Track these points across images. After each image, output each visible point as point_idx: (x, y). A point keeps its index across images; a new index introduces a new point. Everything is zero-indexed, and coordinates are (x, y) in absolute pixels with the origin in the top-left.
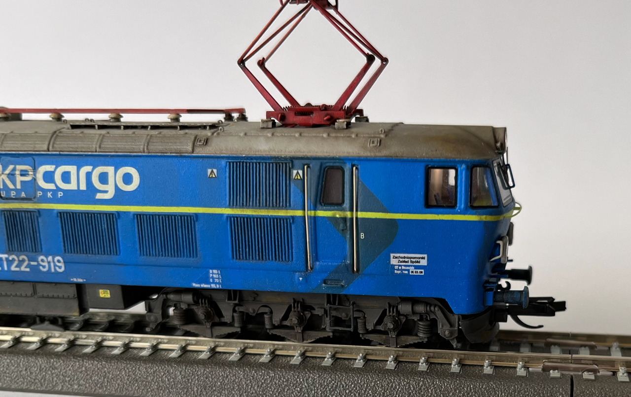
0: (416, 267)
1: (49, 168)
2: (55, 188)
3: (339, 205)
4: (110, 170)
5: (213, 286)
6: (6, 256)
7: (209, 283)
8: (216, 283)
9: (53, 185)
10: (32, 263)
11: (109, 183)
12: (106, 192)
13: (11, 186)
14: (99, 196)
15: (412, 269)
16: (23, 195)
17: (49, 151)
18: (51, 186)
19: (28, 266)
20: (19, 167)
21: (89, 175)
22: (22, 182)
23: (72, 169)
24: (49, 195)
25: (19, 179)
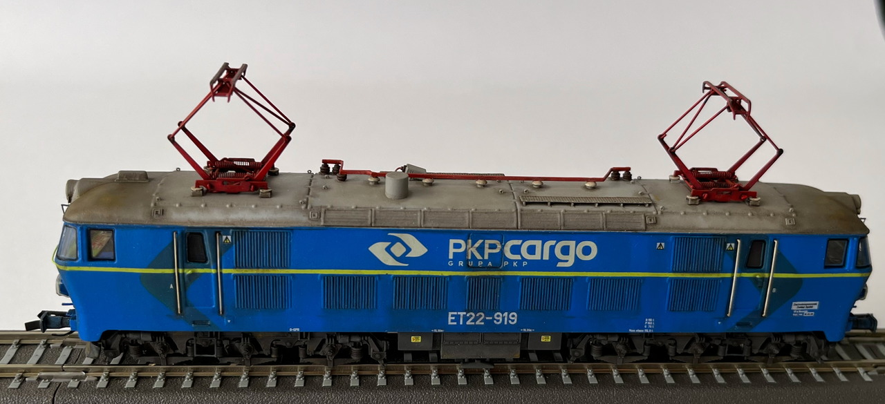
0: (809, 311)
1: (518, 242)
2: (520, 259)
3: (758, 268)
4: (572, 244)
5: (646, 331)
6: (465, 313)
7: (644, 329)
8: (649, 329)
9: (519, 256)
10: (487, 318)
11: (570, 254)
12: (567, 261)
13: (479, 257)
14: (560, 265)
15: (806, 312)
16: (490, 264)
17: (518, 229)
18: (518, 257)
19: (484, 320)
20: (488, 242)
21: (552, 248)
22: (489, 254)
23: (538, 243)
24: (515, 264)
25: (487, 251)
